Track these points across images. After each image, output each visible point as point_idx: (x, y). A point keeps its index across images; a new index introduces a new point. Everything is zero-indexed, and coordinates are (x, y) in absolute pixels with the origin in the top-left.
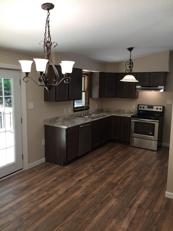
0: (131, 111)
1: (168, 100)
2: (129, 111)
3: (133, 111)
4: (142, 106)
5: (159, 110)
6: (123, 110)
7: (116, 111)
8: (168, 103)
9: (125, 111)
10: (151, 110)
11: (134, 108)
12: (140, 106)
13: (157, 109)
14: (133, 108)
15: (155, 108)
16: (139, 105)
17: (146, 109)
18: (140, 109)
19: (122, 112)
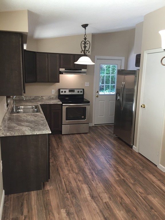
0: (51, 96)
1: (86, 83)
2: (48, 97)
3: (53, 97)
4: (64, 90)
5: (80, 93)
6: (42, 97)
7: (32, 98)
8: (86, 86)
9: (44, 98)
10: (73, 93)
11: (54, 93)
12: (61, 90)
13: (78, 92)
14: (52, 93)
15: (76, 91)
16: (59, 90)
17: (68, 93)
18: (61, 94)
19: (40, 98)
